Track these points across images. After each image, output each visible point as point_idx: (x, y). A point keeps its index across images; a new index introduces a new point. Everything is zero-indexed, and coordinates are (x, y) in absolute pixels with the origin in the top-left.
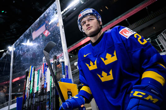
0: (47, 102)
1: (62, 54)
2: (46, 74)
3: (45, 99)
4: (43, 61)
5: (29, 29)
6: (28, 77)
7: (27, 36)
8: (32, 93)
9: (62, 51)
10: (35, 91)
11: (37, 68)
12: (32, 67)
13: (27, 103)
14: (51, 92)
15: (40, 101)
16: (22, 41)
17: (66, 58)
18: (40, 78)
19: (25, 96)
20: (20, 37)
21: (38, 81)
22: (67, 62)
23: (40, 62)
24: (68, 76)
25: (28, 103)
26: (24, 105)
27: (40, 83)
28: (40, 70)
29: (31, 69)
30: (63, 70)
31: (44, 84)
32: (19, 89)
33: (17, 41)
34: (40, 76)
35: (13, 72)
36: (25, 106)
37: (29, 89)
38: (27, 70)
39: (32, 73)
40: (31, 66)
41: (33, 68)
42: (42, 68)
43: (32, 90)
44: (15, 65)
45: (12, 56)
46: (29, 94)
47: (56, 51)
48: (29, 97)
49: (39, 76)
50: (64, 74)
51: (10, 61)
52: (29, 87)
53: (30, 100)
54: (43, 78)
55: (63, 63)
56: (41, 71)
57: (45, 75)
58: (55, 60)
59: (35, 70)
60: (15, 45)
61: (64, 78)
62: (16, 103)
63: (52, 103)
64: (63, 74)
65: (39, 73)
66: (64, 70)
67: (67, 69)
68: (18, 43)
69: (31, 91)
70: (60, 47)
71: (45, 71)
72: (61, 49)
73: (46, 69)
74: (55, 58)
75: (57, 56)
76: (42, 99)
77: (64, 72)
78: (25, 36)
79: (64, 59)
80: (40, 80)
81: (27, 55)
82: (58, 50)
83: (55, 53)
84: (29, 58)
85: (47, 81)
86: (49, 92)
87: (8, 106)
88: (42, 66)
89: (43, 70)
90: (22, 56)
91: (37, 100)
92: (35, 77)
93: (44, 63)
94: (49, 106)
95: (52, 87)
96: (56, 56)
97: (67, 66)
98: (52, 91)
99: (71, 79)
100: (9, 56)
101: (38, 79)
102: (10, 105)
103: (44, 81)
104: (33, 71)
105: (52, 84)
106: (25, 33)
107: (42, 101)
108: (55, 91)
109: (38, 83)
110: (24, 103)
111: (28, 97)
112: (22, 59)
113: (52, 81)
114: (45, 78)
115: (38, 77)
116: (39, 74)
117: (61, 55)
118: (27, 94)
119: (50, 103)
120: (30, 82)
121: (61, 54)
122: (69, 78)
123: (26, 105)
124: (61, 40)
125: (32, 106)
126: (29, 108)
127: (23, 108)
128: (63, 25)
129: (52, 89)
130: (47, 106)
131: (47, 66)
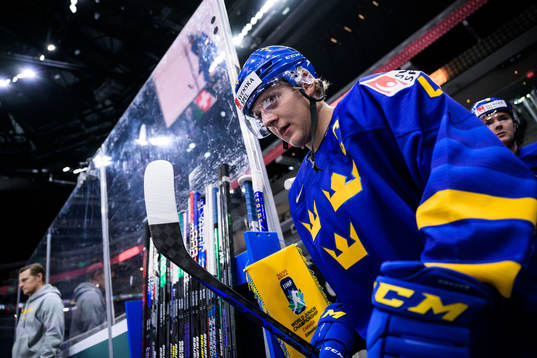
0: (211, 309)
1: (245, 156)
2: (200, 225)
3: (204, 300)
4: (191, 184)
5: (140, 93)
6: (151, 239)
7: (139, 113)
8: (166, 286)
9: (244, 148)
10: (175, 280)
13: (154, 315)
14: (218, 278)
15: (191, 308)
16: (125, 136)
17: (258, 169)
18: (185, 238)
19: (147, 296)
20: (121, 120)
22: (259, 180)
24: (264, 224)
25: (159, 315)
26: (148, 323)
28: (185, 215)
30: (249, 208)
31: (197, 257)
32: (132, 278)
33: (113, 132)
34: (185, 232)
35: (113, 232)
36: (151, 325)
37: (158, 275)
42: (189, 209)
43: (167, 277)
44: (113, 206)
45: (103, 185)
46: (157, 288)
47: (226, 148)
48: (159, 297)
50: (255, 218)
51: (99, 199)
52: (157, 269)
53: (163, 305)
54: (193, 239)
55: (249, 183)
56: (188, 218)
57: (198, 228)
58: (224, 179)
60: (108, 146)
61: (254, 230)
62: (125, 321)
63: (224, 312)
64: (250, 218)
65: (182, 222)
66: (253, 206)
67: (262, 202)
68: (116, 139)
69: (164, 281)
70: (235, 136)
71: (198, 217)
72: (239, 142)
73: (202, 210)
74: (224, 172)
75: (231, 164)
76: (194, 302)
77: (253, 211)
78: (133, 116)
79: (252, 171)
80: (184, 243)
82: (231, 145)
83: (223, 157)
85: (205, 247)
87: (107, 330)
88: (189, 200)
89: (193, 212)
90: (130, 177)
91: (181, 306)
93: (194, 192)
94: (218, 322)
95: (222, 261)
96: (227, 166)
97: (261, 194)
98: (221, 275)
99: (275, 234)
100: (93, 182)
102: (112, 325)
103: (198, 247)
105: (221, 254)
106: (132, 104)
107: (195, 308)
108: (230, 275)
110: (148, 316)
111: (157, 298)
112: (129, 186)
113: (221, 245)
114: (198, 238)
116: (182, 227)
117: (240, 162)
118: (154, 290)
119: (218, 310)
121: (239, 159)
122: (270, 231)
123: (154, 321)
124: (236, 114)
125: (168, 323)
126: (162, 329)
127: (146, 332)
128: (238, 66)
129: (221, 268)
130: (212, 322)
131: (204, 199)
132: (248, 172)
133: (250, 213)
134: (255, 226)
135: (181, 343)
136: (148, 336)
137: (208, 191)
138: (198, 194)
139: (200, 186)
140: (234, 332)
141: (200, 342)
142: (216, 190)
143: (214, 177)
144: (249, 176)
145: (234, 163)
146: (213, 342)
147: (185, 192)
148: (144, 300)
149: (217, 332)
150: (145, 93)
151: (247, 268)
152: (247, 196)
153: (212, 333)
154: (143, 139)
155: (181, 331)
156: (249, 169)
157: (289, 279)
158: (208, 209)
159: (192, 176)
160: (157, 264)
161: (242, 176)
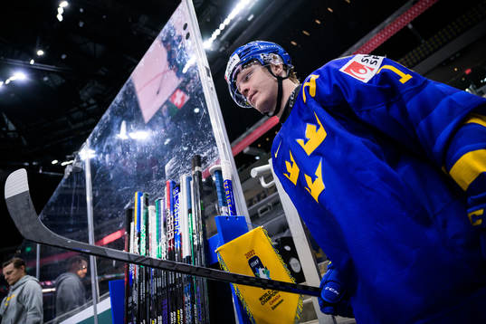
0: (186, 287)
1: (215, 148)
2: (176, 210)
3: (180, 279)
4: (167, 174)
5: (121, 93)
6: (132, 224)
7: (119, 110)
9: (214, 141)
11: (152, 196)
12: (140, 195)
13: (135, 293)
14: (192, 258)
15: (169, 286)
16: (107, 131)
17: (227, 159)
18: (162, 223)
19: (129, 276)
20: (104, 117)
21: (159, 231)
22: (228, 169)
23: (159, 178)
24: (233, 209)
25: (139, 293)
26: (130, 300)
27: (163, 236)
28: (162, 201)
29: (138, 199)
30: (219, 194)
31: (174, 239)
32: (114, 261)
33: (97, 128)
34: (162, 217)
35: (97, 218)
36: (133, 302)
38: (127, 206)
39: (142, 210)
40: (136, 194)
41: (142, 198)
42: (166, 196)
44: (97, 195)
45: (88, 175)
46: (137, 268)
47: (199, 142)
48: (139, 277)
49: (159, 217)
50: (225, 204)
51: (84, 189)
52: (137, 251)
53: (143, 284)
54: (170, 223)
55: (219, 172)
56: (165, 204)
57: (174, 213)
58: (197, 168)
59: (147, 203)
60: (92, 141)
61: (224, 214)
62: (109, 299)
63: (198, 289)
64: (221, 204)
65: (159, 208)
66: (223, 193)
67: (231, 189)
68: (99, 134)
70: (205, 130)
71: (174, 203)
72: (209, 136)
73: (177, 197)
74: (196, 163)
75: (202, 156)
76: (171, 280)
77: (223, 197)
78: (114, 113)
79: (222, 161)
80: (162, 227)
81: (124, 164)
82: (203, 138)
83: (195, 149)
84: (130, 172)
85: (181, 230)
86: (189, 258)
87: (92, 307)
88: (166, 188)
89: (169, 199)
90: (113, 168)
91: (159, 285)
92: (150, 222)
93: (170, 181)
94: (192, 298)
95: (196, 243)
96: (199, 157)
97: (230, 182)
98: (195, 256)
99: (243, 218)
100: (79, 173)
101: (159, 226)
102: (97, 302)
103: (174, 231)
104: (142, 207)
105: (195, 236)
106: (113, 103)
107: (173, 286)
108: (203, 255)
109: (159, 237)
110: (130, 294)
111: (137, 278)
112: (112, 176)
113: (194, 228)
114: (174, 222)
115: (159, 221)
116: (159, 213)
117: (211, 153)
118: (135, 270)
119: (193, 288)
120: (139, 235)
121: (210, 150)
122: (238, 215)
123: (135, 299)
124: (207, 111)
125: (148, 300)
126: (142, 305)
127: (128, 309)
128: (208, 67)
129: (195, 249)
130: (187, 298)
131: (179, 187)
132: (218, 162)
133: (220, 200)
134: (225, 211)
135: (160, 318)
136: (130, 312)
137: (183, 180)
138: (173, 182)
139: (175, 175)
140: (207, 307)
141: (176, 317)
142: (189, 179)
143: (188, 167)
144: (219, 166)
145: (205, 154)
146: (188, 316)
147: (162, 181)
148: (125, 279)
149: (193, 307)
150: (125, 93)
151: (218, 249)
152: (218, 184)
153: (188, 309)
154: (123, 133)
155: (160, 307)
156: (219, 160)
157: (256, 258)
158: (182, 196)
159: (168, 167)
160: (137, 247)
161: (213, 166)
